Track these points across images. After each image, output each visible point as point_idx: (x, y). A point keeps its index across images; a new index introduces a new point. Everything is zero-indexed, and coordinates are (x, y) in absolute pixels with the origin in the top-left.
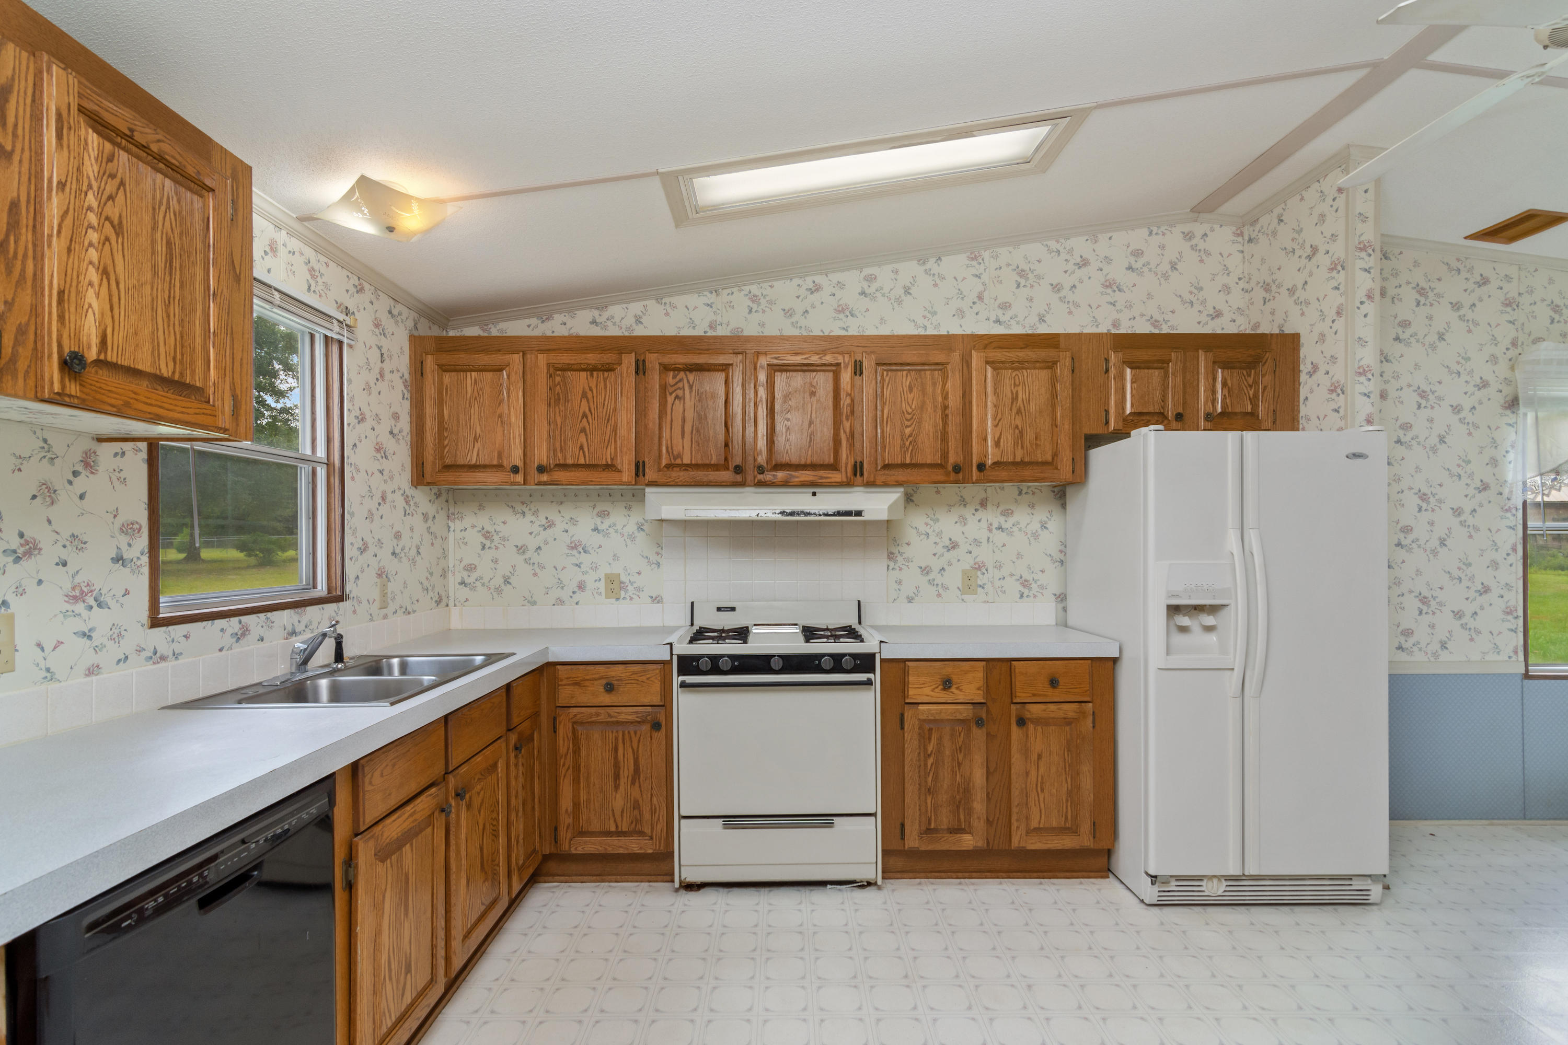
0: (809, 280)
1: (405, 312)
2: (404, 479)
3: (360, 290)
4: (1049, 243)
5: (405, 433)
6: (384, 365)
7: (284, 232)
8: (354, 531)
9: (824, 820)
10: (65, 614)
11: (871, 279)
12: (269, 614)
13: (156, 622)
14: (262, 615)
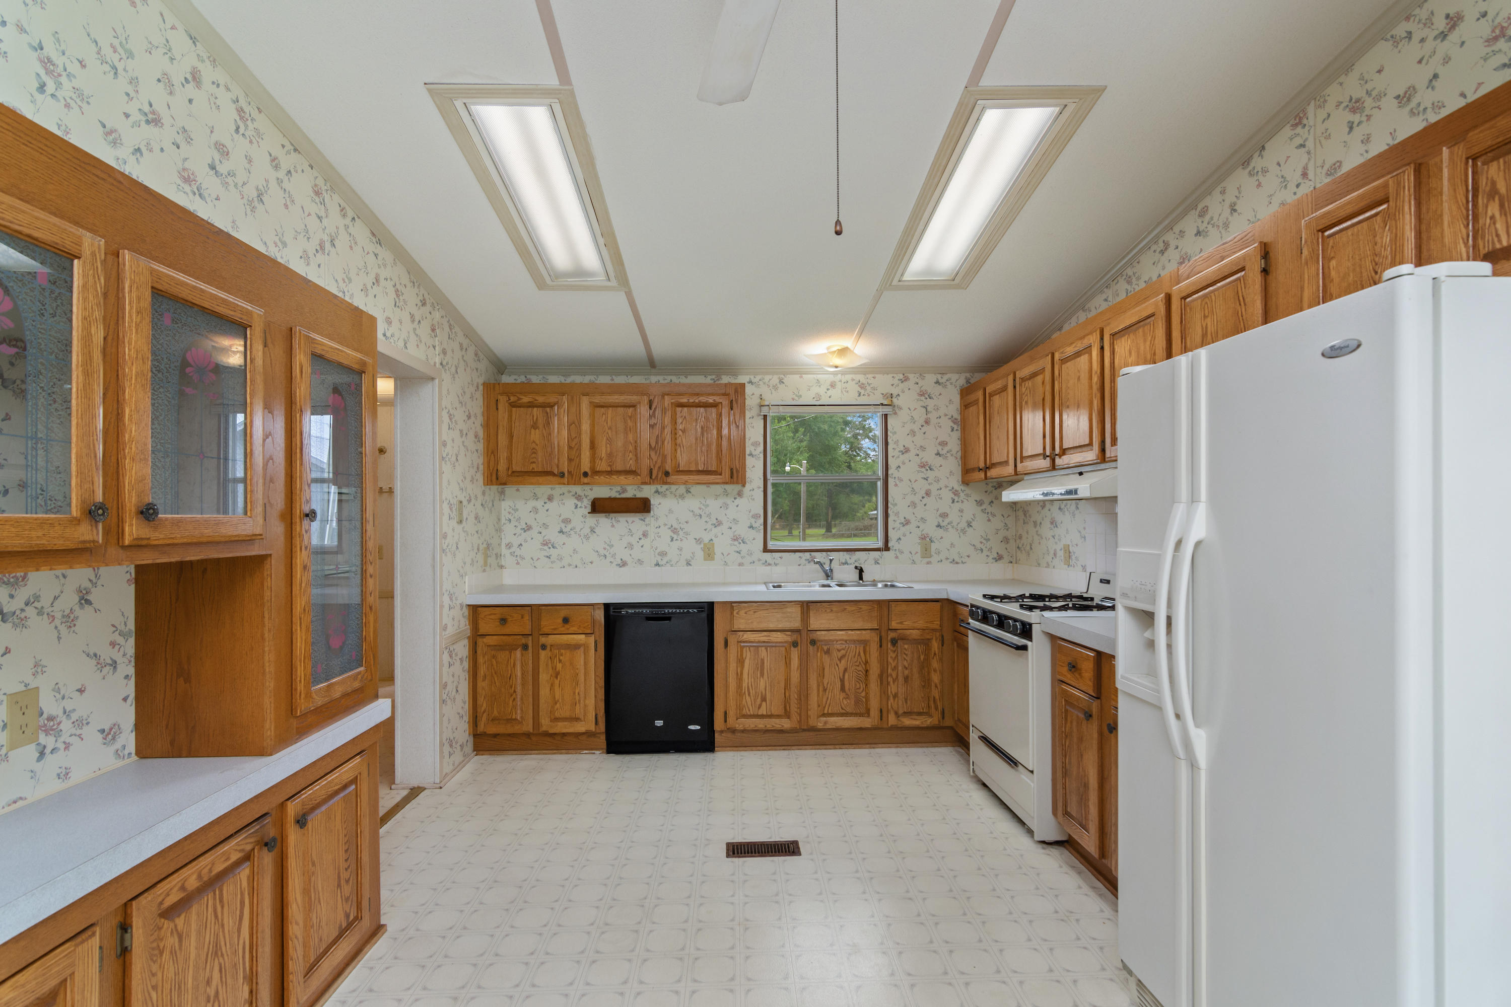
0: (1161, 242)
1: (954, 377)
2: (955, 482)
3: (906, 379)
4: (1393, 32)
5: (954, 452)
6: (929, 416)
7: (840, 375)
8: (897, 514)
9: (1012, 762)
10: (731, 545)
11: (1203, 213)
12: (829, 553)
13: (766, 550)
14: (824, 553)
